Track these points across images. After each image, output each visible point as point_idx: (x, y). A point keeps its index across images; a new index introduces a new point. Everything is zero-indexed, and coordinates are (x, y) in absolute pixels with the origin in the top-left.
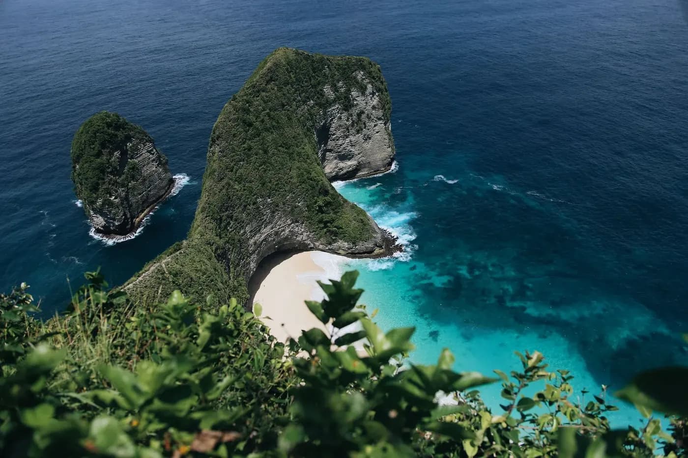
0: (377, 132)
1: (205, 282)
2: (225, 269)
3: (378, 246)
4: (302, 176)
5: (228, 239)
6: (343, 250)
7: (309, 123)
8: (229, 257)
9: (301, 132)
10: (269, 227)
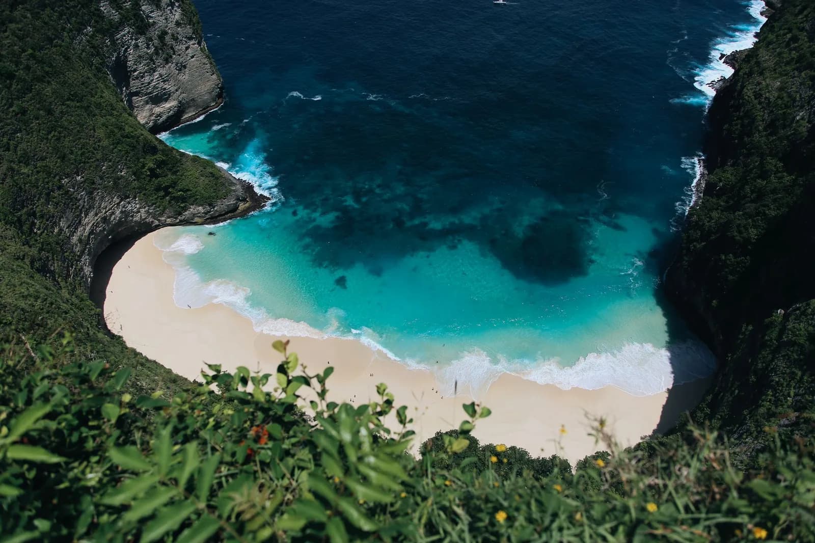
0: (192, 57)
1: (42, 309)
2: (54, 285)
3: (241, 201)
4: (114, 135)
5: (40, 245)
6: (200, 217)
7: (96, 61)
8: (52, 269)
9: (90, 75)
10: (92, 214)
